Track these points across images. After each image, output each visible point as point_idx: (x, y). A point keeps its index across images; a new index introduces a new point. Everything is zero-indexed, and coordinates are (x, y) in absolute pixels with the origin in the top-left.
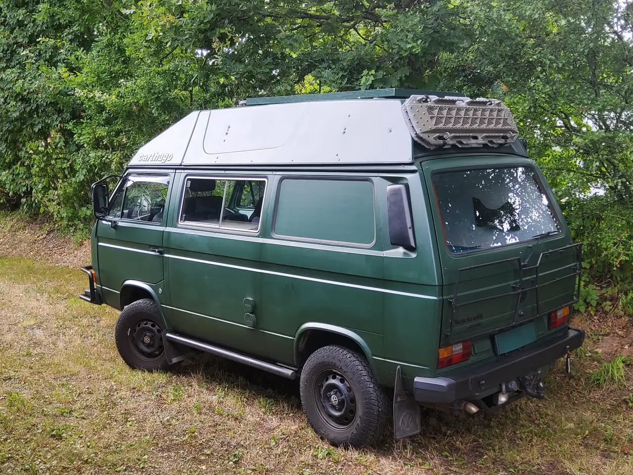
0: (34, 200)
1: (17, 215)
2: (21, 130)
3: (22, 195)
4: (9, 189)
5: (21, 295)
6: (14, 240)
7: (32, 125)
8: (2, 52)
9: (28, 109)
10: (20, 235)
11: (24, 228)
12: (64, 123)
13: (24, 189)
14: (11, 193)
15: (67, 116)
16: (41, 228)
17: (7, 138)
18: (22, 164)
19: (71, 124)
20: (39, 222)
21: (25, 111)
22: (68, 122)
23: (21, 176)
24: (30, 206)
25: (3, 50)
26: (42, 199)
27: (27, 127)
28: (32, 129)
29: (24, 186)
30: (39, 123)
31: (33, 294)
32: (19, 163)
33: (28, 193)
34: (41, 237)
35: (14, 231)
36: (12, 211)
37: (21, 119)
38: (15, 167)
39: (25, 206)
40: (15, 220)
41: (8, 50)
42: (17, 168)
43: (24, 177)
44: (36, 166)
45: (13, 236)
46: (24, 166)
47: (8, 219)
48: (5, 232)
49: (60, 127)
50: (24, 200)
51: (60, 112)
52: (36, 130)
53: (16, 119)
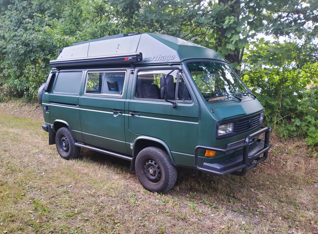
0: (30, 93)
1: (22, 100)
2: (24, 60)
3: (25, 90)
4: (19, 88)
5: (28, 136)
6: (21, 110)
7: (30, 57)
8: (15, 23)
9: (28, 50)
10: (23, 108)
11: (25, 105)
12: (46, 56)
13: (25, 88)
14: (19, 90)
15: (47, 52)
16: (33, 105)
17: (18, 64)
18: (25, 76)
19: (49, 56)
20: (32, 103)
21: (26, 50)
22: (48, 55)
23: (24, 82)
24: (28, 96)
25: (16, 22)
26: (33, 92)
27: (27, 58)
28: (30, 59)
29: (25, 86)
30: (33, 56)
31: (34, 135)
32: (23, 76)
33: (27, 90)
34: (33, 109)
35: (21, 107)
36: (19, 98)
37: (25, 54)
38: (21, 78)
39: (26, 96)
40: (21, 102)
41: (18, 22)
42: (22, 78)
43: (25, 82)
44: (31, 77)
45: (20, 108)
46: (25, 77)
47: (18, 101)
48: (16, 107)
49: (44, 58)
50: (25, 93)
51: (43, 50)
52: (32, 59)
53: (22, 54)
